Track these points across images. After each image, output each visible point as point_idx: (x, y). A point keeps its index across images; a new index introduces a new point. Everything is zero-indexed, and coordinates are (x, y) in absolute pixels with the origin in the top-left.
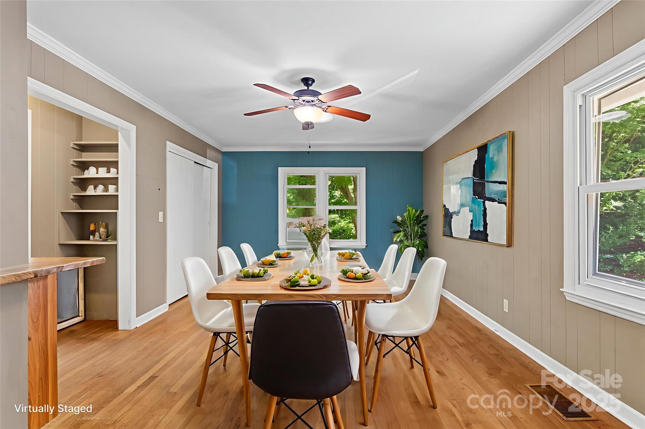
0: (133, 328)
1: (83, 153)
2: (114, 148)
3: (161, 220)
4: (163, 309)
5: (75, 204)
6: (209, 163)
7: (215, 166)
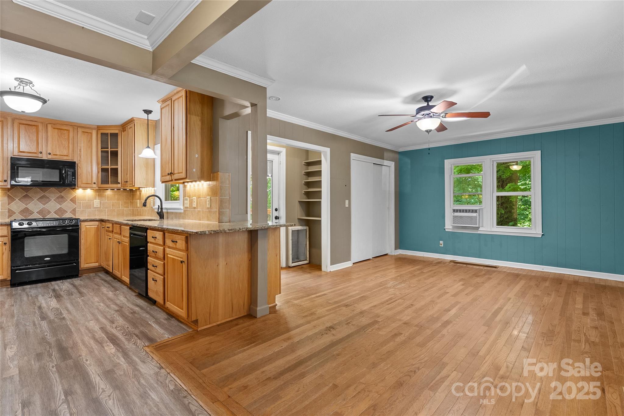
0: (328, 271)
1: (309, 167)
2: (319, 163)
3: (347, 206)
4: (348, 264)
5: (305, 196)
6: (386, 162)
7: (392, 164)
